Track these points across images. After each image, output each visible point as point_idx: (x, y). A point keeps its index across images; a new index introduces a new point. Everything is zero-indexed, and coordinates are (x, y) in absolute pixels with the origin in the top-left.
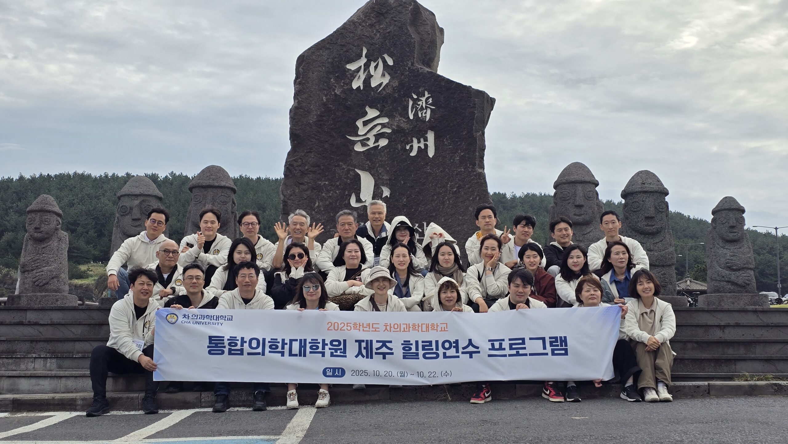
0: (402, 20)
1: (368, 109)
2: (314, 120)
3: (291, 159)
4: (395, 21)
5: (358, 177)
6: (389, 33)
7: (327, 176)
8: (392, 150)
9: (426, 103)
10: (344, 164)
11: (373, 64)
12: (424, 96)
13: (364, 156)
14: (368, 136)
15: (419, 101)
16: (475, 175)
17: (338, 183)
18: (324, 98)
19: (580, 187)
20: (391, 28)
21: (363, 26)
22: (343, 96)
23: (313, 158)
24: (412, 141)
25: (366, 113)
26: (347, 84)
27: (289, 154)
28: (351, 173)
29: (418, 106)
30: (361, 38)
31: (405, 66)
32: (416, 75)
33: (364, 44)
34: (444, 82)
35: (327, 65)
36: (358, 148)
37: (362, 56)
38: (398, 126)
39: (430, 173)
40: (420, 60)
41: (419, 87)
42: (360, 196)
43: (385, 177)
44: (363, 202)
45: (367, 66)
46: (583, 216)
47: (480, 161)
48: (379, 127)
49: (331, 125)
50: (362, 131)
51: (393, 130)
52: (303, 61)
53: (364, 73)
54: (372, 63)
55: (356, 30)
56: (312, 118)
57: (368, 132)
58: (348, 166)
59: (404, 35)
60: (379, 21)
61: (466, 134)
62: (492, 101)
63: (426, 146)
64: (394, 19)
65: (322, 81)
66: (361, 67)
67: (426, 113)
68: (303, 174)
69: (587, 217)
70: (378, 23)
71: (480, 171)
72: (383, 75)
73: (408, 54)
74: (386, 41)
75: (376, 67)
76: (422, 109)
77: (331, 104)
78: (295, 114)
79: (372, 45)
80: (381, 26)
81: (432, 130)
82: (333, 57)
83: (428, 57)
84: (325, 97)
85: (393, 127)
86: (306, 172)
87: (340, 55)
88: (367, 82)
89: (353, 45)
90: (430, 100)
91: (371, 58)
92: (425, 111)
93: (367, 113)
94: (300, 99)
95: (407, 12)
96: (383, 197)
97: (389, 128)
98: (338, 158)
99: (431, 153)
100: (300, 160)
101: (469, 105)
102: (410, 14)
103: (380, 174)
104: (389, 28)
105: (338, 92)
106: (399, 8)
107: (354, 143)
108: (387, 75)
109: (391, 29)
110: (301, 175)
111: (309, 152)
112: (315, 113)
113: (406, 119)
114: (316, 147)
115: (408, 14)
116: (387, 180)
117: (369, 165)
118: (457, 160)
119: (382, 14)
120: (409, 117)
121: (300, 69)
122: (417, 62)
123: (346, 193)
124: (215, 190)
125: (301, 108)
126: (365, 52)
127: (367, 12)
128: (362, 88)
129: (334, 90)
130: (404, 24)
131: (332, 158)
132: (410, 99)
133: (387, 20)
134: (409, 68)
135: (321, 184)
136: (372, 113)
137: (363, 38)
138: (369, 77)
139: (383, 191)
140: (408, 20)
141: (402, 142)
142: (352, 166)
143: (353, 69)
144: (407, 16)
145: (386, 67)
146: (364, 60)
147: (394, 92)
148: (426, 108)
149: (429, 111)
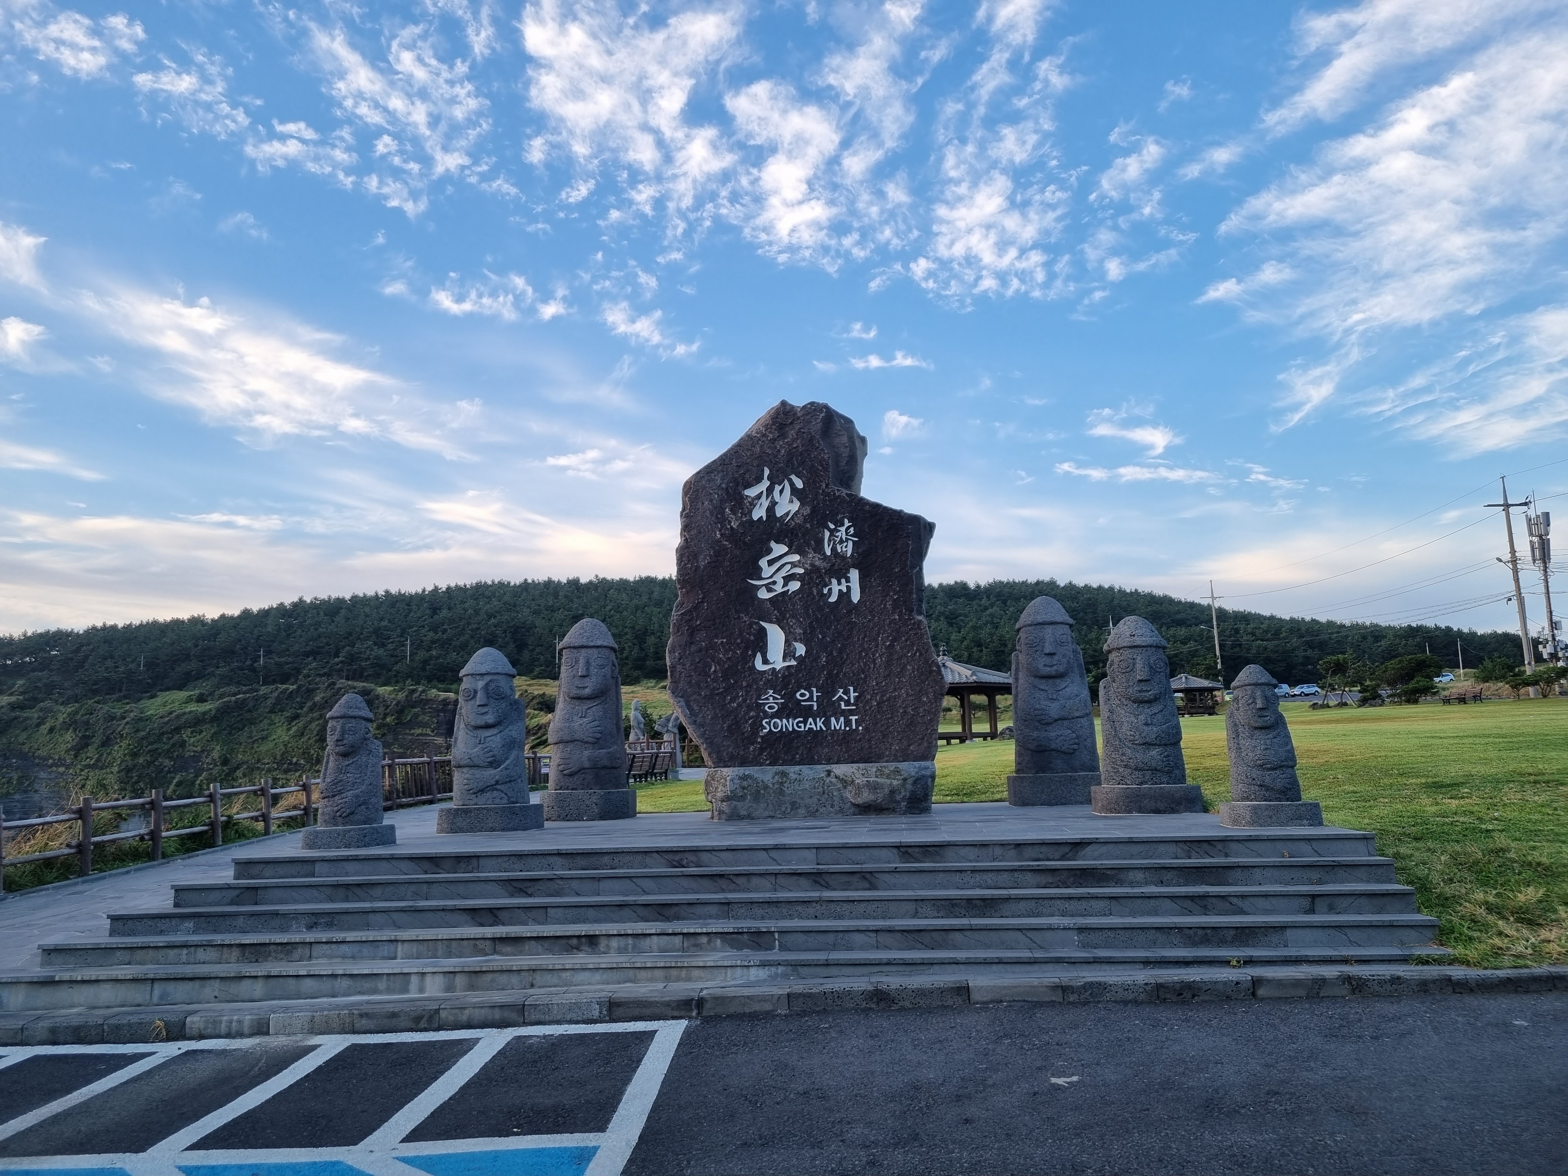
0: (811, 431)
1: (773, 544)
2: (707, 562)
3: (679, 612)
4: (803, 433)
5: (763, 631)
6: (795, 448)
7: (725, 632)
8: (805, 595)
9: (847, 534)
10: (746, 615)
11: (778, 488)
12: (843, 525)
13: (770, 604)
14: (774, 578)
15: (837, 532)
16: (913, 624)
17: (739, 641)
18: (718, 533)
19: (1049, 630)
20: (799, 441)
21: (763, 441)
22: (742, 529)
23: (707, 609)
24: (831, 582)
25: (770, 551)
26: (746, 515)
28: (754, 626)
29: (836, 539)
30: (761, 456)
31: (817, 488)
32: (832, 499)
33: (766, 464)
34: (868, 506)
35: (721, 492)
37: (763, 479)
38: (812, 565)
39: (855, 623)
40: (837, 480)
41: (837, 515)
42: (766, 656)
43: (799, 631)
44: (771, 663)
45: (770, 490)
46: (1055, 667)
47: (919, 605)
48: (789, 567)
49: (728, 567)
50: (767, 571)
51: (806, 570)
52: (691, 488)
53: (767, 499)
54: (776, 486)
55: (754, 447)
56: (704, 559)
57: (774, 573)
58: (751, 617)
59: (815, 449)
60: (783, 434)
61: (900, 571)
62: (929, 528)
63: (848, 588)
64: (801, 430)
65: (715, 512)
66: (762, 492)
67: (846, 547)
69: (1061, 669)
71: (919, 618)
72: (791, 501)
73: (822, 473)
74: (793, 459)
75: (781, 492)
76: (841, 541)
77: (726, 541)
78: (682, 555)
79: (776, 464)
80: (786, 440)
81: (855, 568)
82: (728, 481)
83: (847, 476)
84: (720, 531)
85: (806, 566)
86: (698, 628)
87: (736, 478)
88: (771, 510)
89: (752, 466)
90: (852, 529)
91: (774, 480)
92: (845, 544)
93: (772, 550)
94: (688, 536)
95: (818, 421)
96: (796, 656)
97: (801, 567)
98: (738, 608)
99: (856, 597)
100: (690, 613)
101: (901, 535)
102: (823, 421)
103: (792, 626)
104: (796, 442)
105: (735, 525)
106: (808, 417)
107: (758, 588)
108: (795, 499)
109: (798, 443)
110: (692, 631)
111: (701, 602)
112: (707, 552)
113: (821, 556)
114: (710, 595)
115: (821, 421)
116: (800, 634)
117: (777, 616)
118: (889, 605)
119: (786, 425)
120: (825, 553)
121: (687, 499)
122: (833, 482)
123: (750, 652)
125: (690, 546)
126: (767, 472)
128: (765, 519)
129: (730, 522)
130: (814, 436)
131: (730, 608)
132: (825, 530)
133: (793, 432)
134: (823, 491)
135: (717, 642)
136: (779, 549)
137: (764, 456)
138: (774, 504)
139: (796, 648)
140: (820, 431)
141: (818, 585)
142: (755, 618)
143: (753, 496)
144: (816, 426)
145: (794, 491)
146: (766, 484)
147: (805, 521)
148: (847, 540)
149: (850, 544)
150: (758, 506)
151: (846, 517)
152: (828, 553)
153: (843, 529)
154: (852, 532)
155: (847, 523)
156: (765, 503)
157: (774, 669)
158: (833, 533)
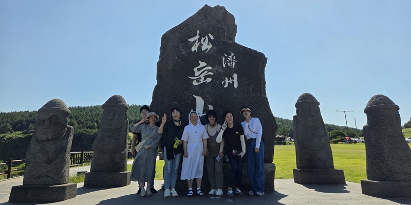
0: (218, 17)
2: (170, 68)
3: (157, 90)
5: (195, 99)
6: (211, 23)
7: (177, 99)
8: (213, 84)
9: (232, 59)
10: (187, 92)
13: (198, 87)
14: (200, 77)
15: (228, 58)
16: (262, 99)
20: (212, 20)
21: (197, 20)
22: (186, 55)
23: (169, 89)
24: (225, 80)
26: (189, 49)
27: (156, 87)
28: (191, 97)
29: (228, 61)
31: (220, 40)
32: (226, 44)
33: (198, 29)
34: (241, 48)
35: (178, 39)
36: (195, 83)
38: (217, 71)
39: (236, 97)
41: (228, 51)
45: (199, 40)
47: (263, 91)
48: (206, 72)
49: (180, 71)
50: (197, 73)
52: (165, 38)
54: (202, 38)
55: (193, 22)
57: (200, 74)
59: (219, 24)
61: (255, 76)
63: (233, 82)
64: (214, 16)
65: (175, 48)
66: (196, 40)
67: (232, 64)
70: (205, 19)
71: (264, 96)
72: (208, 44)
73: (222, 34)
74: (210, 27)
75: (204, 40)
77: (180, 60)
78: (160, 65)
79: (202, 29)
81: (236, 73)
82: (181, 35)
84: (177, 55)
87: (185, 34)
88: (200, 48)
89: (192, 29)
91: (201, 36)
93: (199, 64)
94: (163, 57)
97: (212, 72)
99: (236, 86)
100: (161, 90)
101: (256, 60)
102: (222, 14)
103: (207, 98)
105: (183, 53)
106: (216, 11)
107: (193, 80)
108: (210, 44)
112: (171, 64)
113: (221, 67)
114: (171, 83)
116: (211, 101)
117: (201, 93)
118: (251, 90)
119: (207, 14)
121: (163, 42)
122: (226, 38)
123: (188, 109)
125: (163, 62)
126: (198, 32)
127: (199, 13)
128: (197, 51)
129: (181, 52)
132: (223, 57)
133: (210, 17)
135: (173, 104)
136: (202, 64)
137: (197, 26)
138: (201, 45)
139: (209, 107)
140: (221, 17)
141: (219, 80)
142: (191, 94)
143: (192, 41)
145: (210, 40)
147: (214, 53)
148: (232, 61)
149: (234, 63)
150: (194, 46)
151: (232, 52)
152: (224, 66)
153: (231, 57)
154: (235, 58)
155: (232, 55)
156: (197, 44)
158: (226, 58)
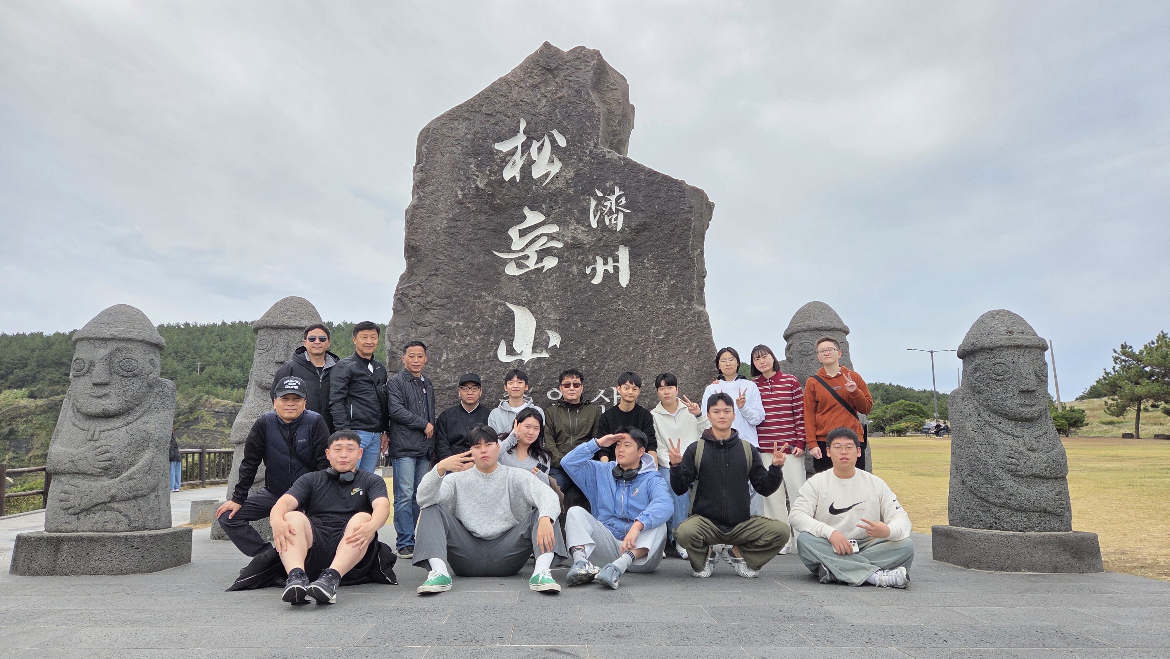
0: (580, 80)
1: (526, 211)
2: (443, 226)
3: (405, 286)
4: (571, 81)
5: (511, 316)
6: (560, 98)
7: (462, 312)
8: (564, 274)
9: (617, 204)
10: (489, 294)
11: (535, 145)
12: (614, 193)
13: (520, 283)
14: (526, 252)
15: (606, 201)
16: (693, 316)
17: (478, 325)
18: (459, 192)
20: (565, 90)
21: (521, 87)
22: (489, 190)
23: (441, 284)
24: (596, 261)
26: (495, 173)
27: (402, 278)
28: (499, 308)
29: (604, 209)
30: (517, 105)
31: (584, 148)
32: (602, 161)
33: (522, 114)
34: (643, 173)
35: (465, 144)
36: (511, 270)
37: (519, 132)
38: (573, 238)
39: (623, 311)
40: (607, 142)
41: (606, 180)
42: (512, 345)
43: (554, 316)
44: (518, 354)
45: (526, 146)
47: (699, 294)
48: (544, 239)
49: (470, 234)
50: (518, 244)
51: (566, 244)
52: (427, 137)
53: (522, 156)
54: (534, 142)
55: (510, 93)
56: (441, 223)
57: (527, 246)
58: (496, 297)
59: (583, 101)
60: (545, 81)
61: (678, 253)
63: (616, 269)
64: (568, 78)
65: (456, 167)
66: (517, 147)
67: (616, 219)
68: (425, 308)
70: (543, 84)
71: (700, 308)
72: (551, 161)
73: (590, 131)
74: (556, 111)
75: (540, 149)
76: (611, 212)
77: (469, 203)
78: (413, 216)
79: (535, 115)
80: (549, 89)
81: (625, 246)
82: (475, 131)
83: (618, 138)
84: (462, 191)
85: (566, 239)
86: (428, 306)
87: (485, 129)
88: (526, 171)
89: (506, 116)
90: (623, 199)
91: (532, 135)
92: (615, 216)
93: (525, 217)
94: (422, 194)
95: (589, 68)
96: (549, 347)
97: (559, 240)
98: (479, 285)
99: (624, 280)
100: (419, 288)
101: (682, 209)
102: (592, 72)
103: (545, 311)
104: (561, 91)
105: (480, 184)
106: (576, 63)
107: (505, 262)
108: (556, 160)
109: (564, 92)
110: (420, 310)
111: (434, 275)
112: (444, 215)
113: (586, 228)
114: (445, 267)
115: (590, 71)
116: (555, 320)
117: (527, 297)
118: (665, 291)
119: (549, 70)
120: (590, 225)
121: (423, 149)
122: (603, 143)
123: (492, 340)
124: (292, 333)
125: (423, 208)
126: (523, 125)
127: (528, 67)
128: (518, 180)
129: (475, 181)
130: (583, 87)
131: (469, 284)
132: (591, 198)
133: (558, 80)
134: (591, 152)
135: (451, 325)
136: (533, 218)
137: (521, 105)
138: (530, 163)
139: (549, 337)
140: (590, 81)
141: (580, 263)
142: (500, 298)
143: (504, 151)
144: (587, 75)
145: (556, 149)
146: (521, 139)
147: (568, 186)
148: (617, 211)
149: (621, 217)
150: (511, 163)
151: (616, 184)
152: (594, 225)
153: (613, 198)
154: (624, 202)
155: (618, 192)
156: (519, 161)
157: (521, 361)
158: (600, 201)
